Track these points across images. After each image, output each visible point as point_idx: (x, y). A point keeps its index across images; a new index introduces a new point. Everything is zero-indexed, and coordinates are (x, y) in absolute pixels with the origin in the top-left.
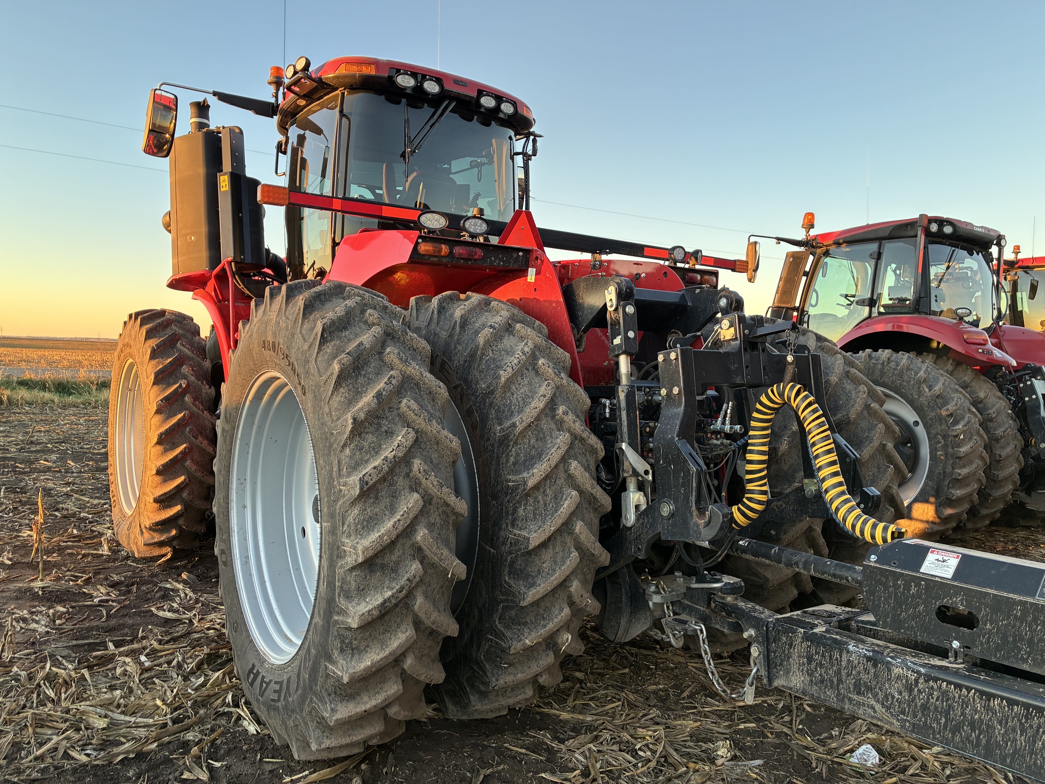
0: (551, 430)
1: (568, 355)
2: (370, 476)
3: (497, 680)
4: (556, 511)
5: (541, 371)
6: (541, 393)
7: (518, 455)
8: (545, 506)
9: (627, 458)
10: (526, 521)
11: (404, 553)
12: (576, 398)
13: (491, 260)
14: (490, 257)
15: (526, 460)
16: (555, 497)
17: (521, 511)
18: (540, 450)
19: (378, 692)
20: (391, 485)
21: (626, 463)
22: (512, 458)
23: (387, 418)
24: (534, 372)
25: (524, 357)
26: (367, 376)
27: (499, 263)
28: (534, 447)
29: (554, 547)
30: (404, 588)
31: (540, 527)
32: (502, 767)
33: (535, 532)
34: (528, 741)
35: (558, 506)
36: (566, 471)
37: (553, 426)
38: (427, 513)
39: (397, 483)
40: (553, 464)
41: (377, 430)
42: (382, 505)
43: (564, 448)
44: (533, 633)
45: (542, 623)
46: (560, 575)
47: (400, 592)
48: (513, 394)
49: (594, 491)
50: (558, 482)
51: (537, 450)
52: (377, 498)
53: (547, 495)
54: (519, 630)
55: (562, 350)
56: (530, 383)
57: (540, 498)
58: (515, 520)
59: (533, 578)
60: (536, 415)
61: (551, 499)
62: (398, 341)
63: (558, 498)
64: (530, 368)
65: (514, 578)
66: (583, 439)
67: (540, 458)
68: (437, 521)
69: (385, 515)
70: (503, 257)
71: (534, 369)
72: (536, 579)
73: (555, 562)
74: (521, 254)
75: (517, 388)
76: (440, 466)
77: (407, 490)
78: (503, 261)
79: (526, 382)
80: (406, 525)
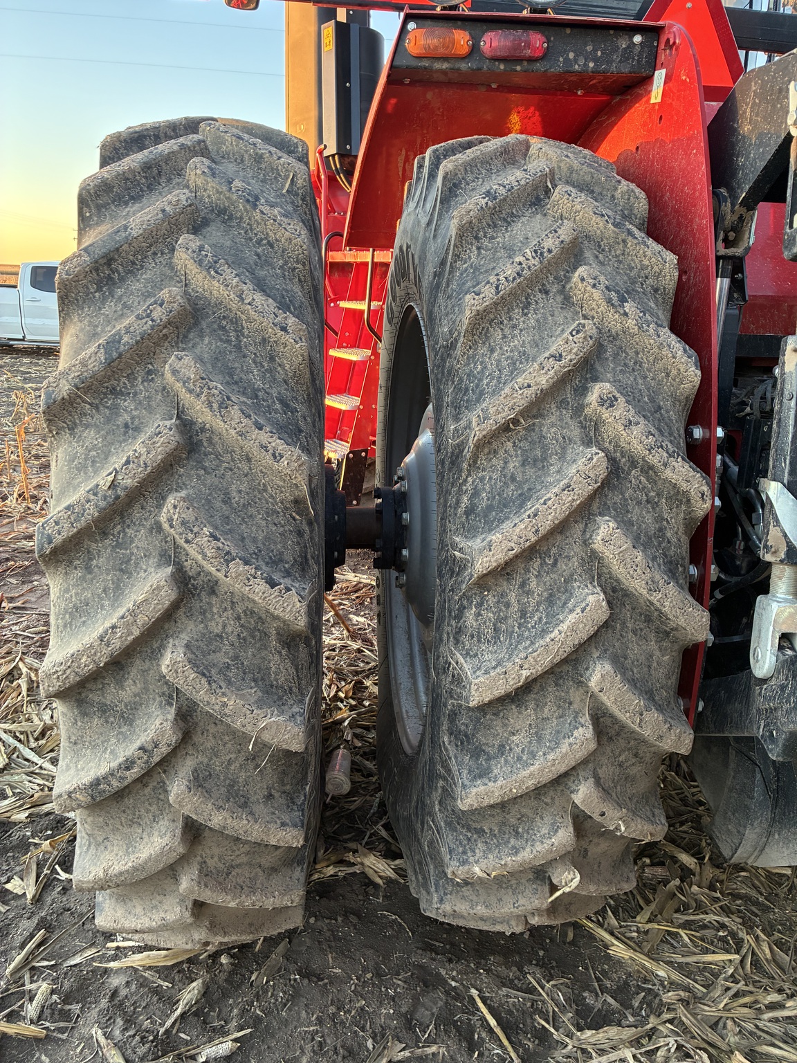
0: (567, 441)
1: (671, 258)
2: (57, 523)
3: (441, 901)
4: (544, 632)
5: (577, 295)
6: (553, 350)
7: (476, 493)
8: (523, 614)
9: (777, 521)
10: (479, 641)
11: (146, 689)
12: (659, 365)
13: (567, 60)
14: (566, 52)
15: (490, 508)
16: (550, 600)
17: (470, 616)
18: (526, 487)
19: (155, 907)
20: (119, 545)
21: (774, 532)
22: (465, 499)
23: (135, 394)
24: (559, 298)
25: (536, 261)
26: (125, 299)
27: (585, 65)
28: (513, 479)
29: (539, 706)
30: (133, 762)
31: (499, 664)
32: (434, 1049)
33: (486, 673)
34: (515, 998)
35: (552, 619)
36: (586, 543)
37: (575, 432)
38: (203, 613)
39: (132, 542)
40: (546, 524)
41: (108, 420)
42: (98, 586)
43: (583, 490)
44: (490, 856)
45: (513, 841)
46: (541, 770)
47: (128, 769)
48: (492, 351)
49: (656, 598)
50: (562, 565)
51: (520, 487)
52: (88, 569)
53: (529, 593)
54: (469, 840)
55: (659, 247)
56: (540, 326)
57: (512, 597)
58: (459, 631)
59: (489, 759)
60: (523, 403)
61: (539, 604)
62: (239, 225)
63: (555, 600)
64: (554, 289)
65: (457, 746)
66: (651, 467)
67: (521, 506)
68: (229, 629)
69: (102, 606)
70: (595, 50)
71: (562, 291)
72: (493, 762)
73: (539, 738)
74: (637, 39)
75: (504, 337)
76: (251, 511)
77: (153, 561)
78: (596, 60)
79: (532, 322)
80: (130, 638)
